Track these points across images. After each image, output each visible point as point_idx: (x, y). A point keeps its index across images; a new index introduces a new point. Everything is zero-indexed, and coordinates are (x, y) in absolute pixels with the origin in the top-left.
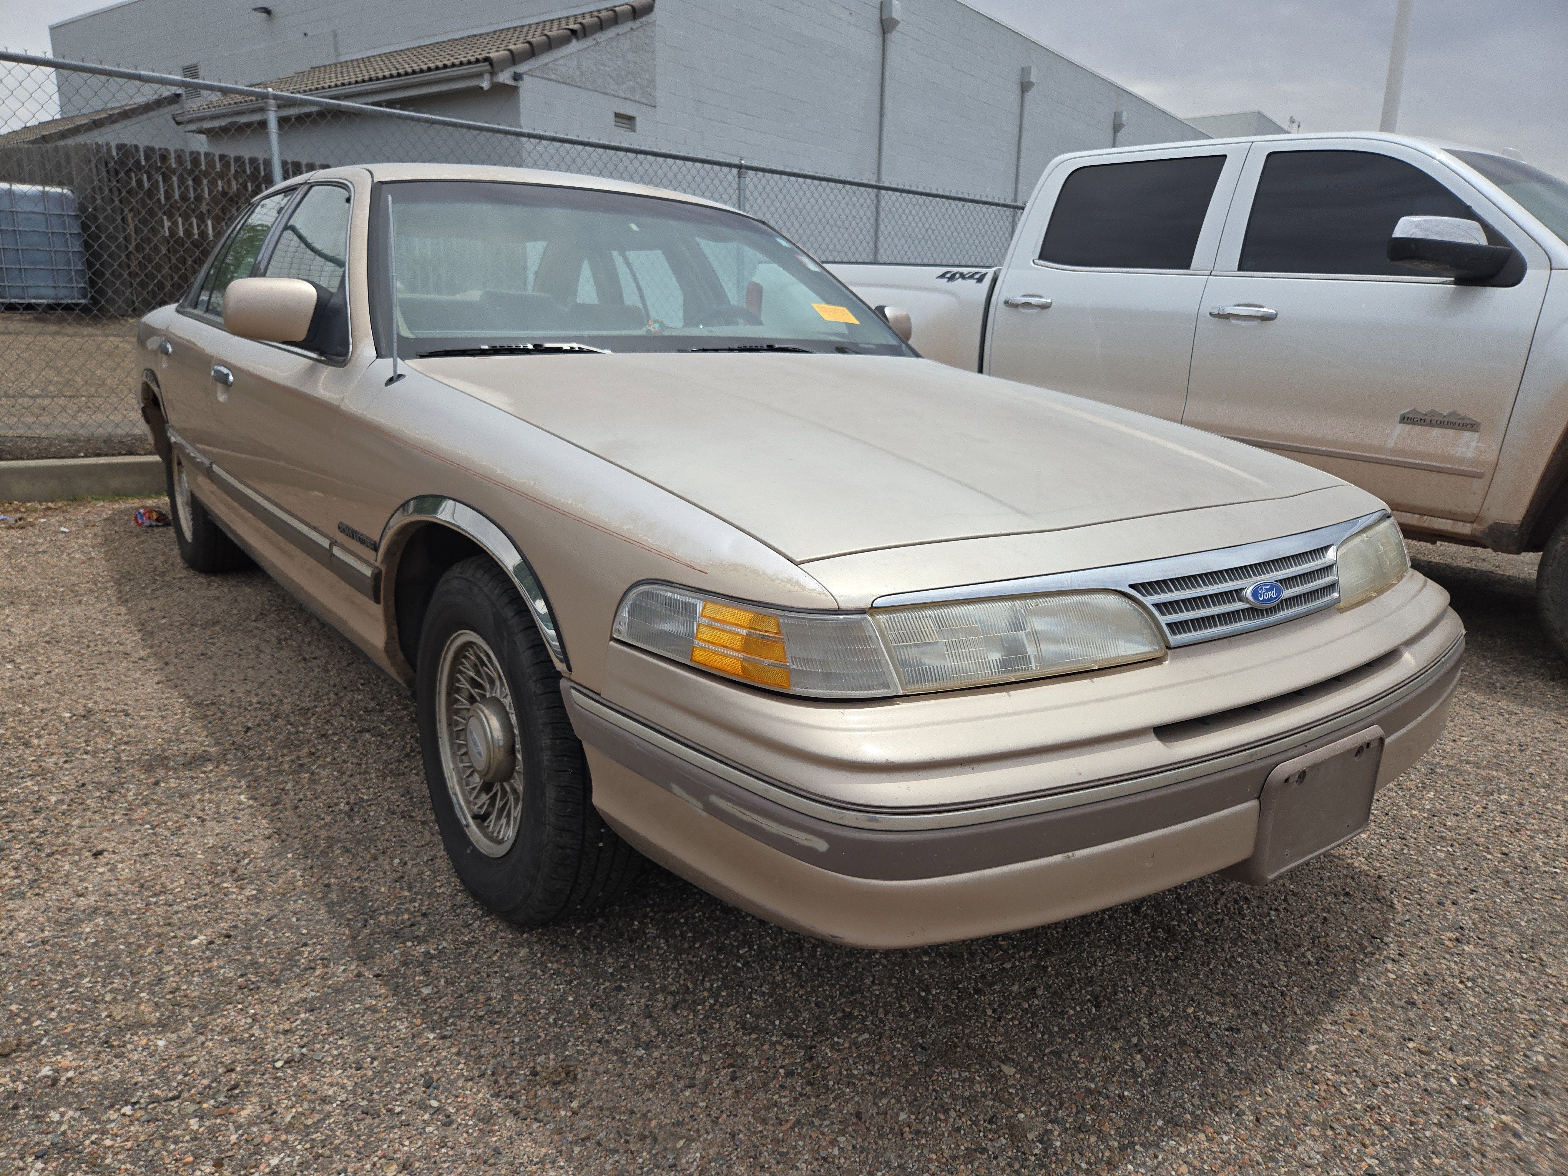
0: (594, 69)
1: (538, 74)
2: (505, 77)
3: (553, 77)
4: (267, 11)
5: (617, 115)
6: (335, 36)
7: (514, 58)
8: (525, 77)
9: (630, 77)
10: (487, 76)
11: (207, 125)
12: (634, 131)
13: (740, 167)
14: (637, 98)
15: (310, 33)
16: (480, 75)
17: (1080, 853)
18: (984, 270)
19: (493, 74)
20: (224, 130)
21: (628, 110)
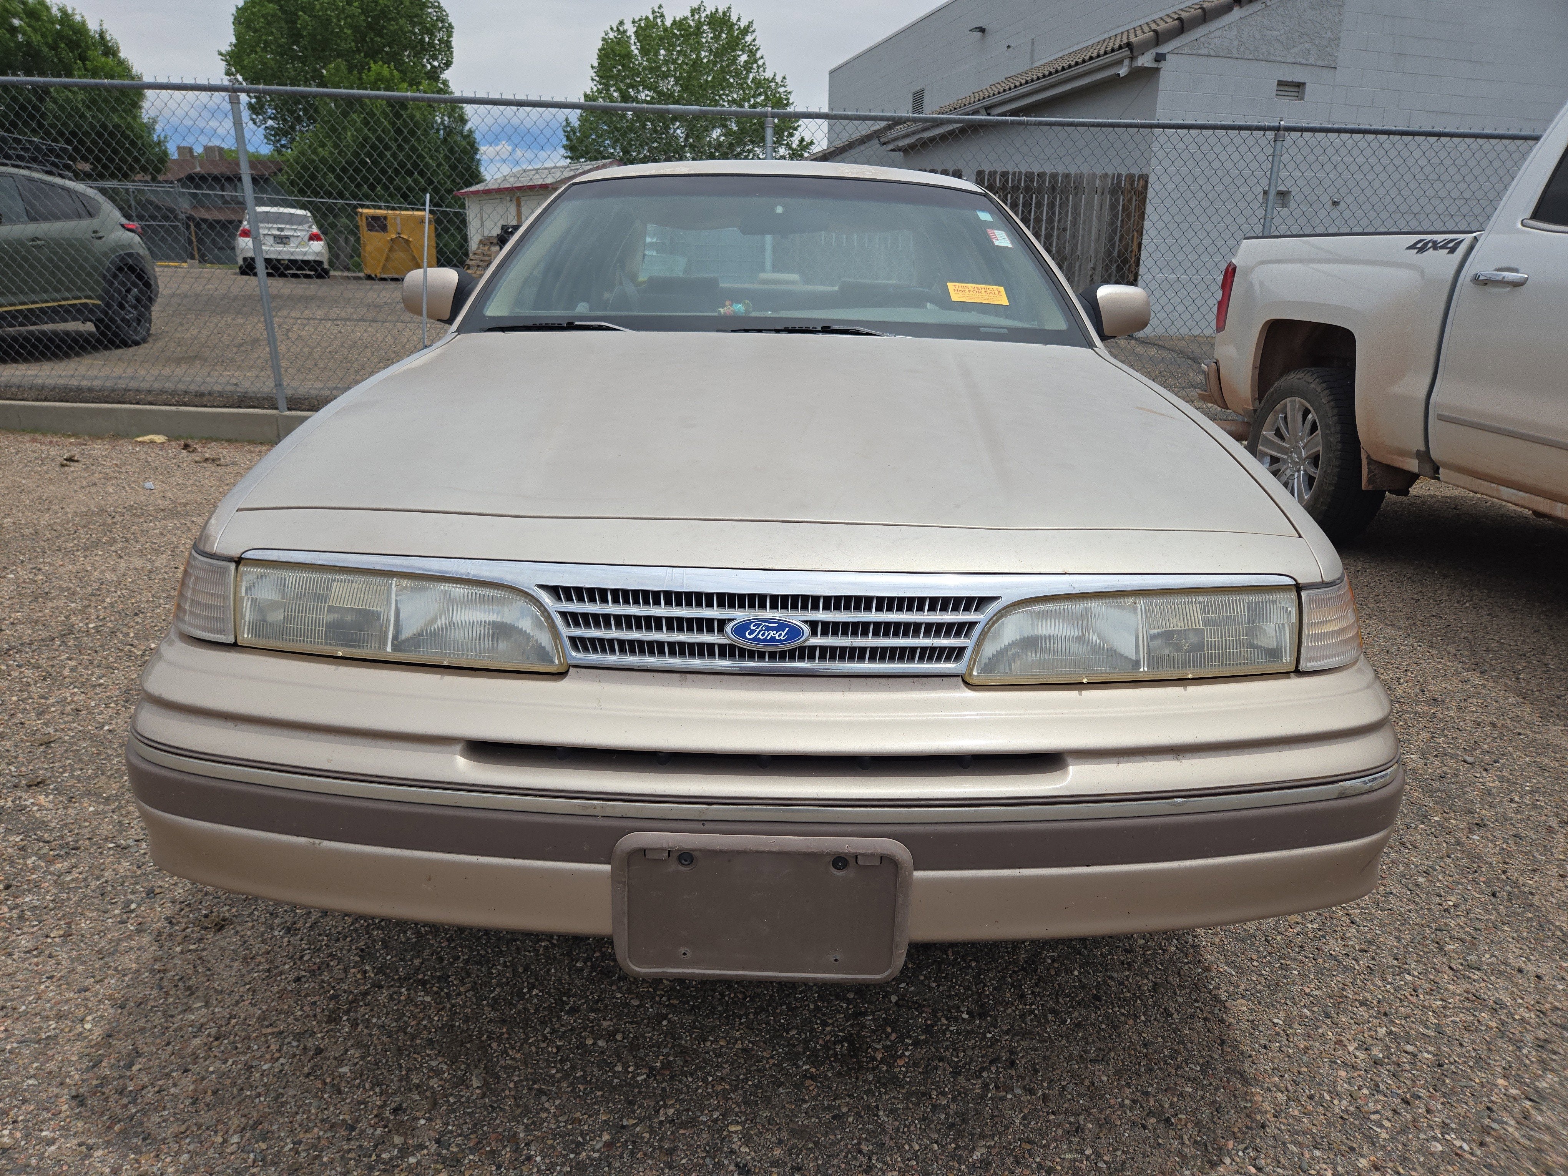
0: (1258, 36)
1: (1186, 50)
2: (1145, 60)
3: (1204, 51)
4: (982, 30)
5: (1280, 83)
6: (1033, 43)
7: (1159, 38)
8: (1168, 57)
9: (1305, 38)
10: (1126, 62)
11: (901, 143)
12: (1302, 99)
13: (1277, 129)
14: (1312, 61)
15: (1013, 45)
16: (1120, 62)
17: (327, 844)
18: (1460, 237)
19: (1132, 58)
20: (912, 147)
21: (1297, 76)
